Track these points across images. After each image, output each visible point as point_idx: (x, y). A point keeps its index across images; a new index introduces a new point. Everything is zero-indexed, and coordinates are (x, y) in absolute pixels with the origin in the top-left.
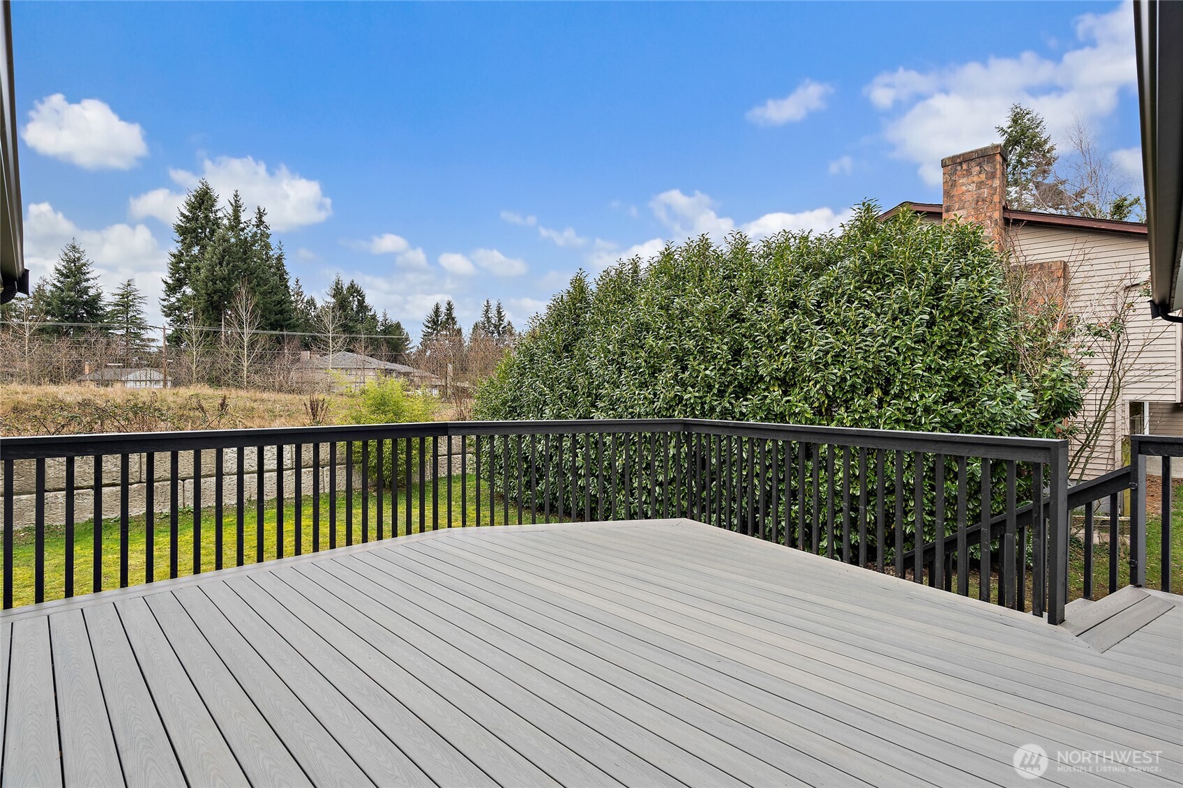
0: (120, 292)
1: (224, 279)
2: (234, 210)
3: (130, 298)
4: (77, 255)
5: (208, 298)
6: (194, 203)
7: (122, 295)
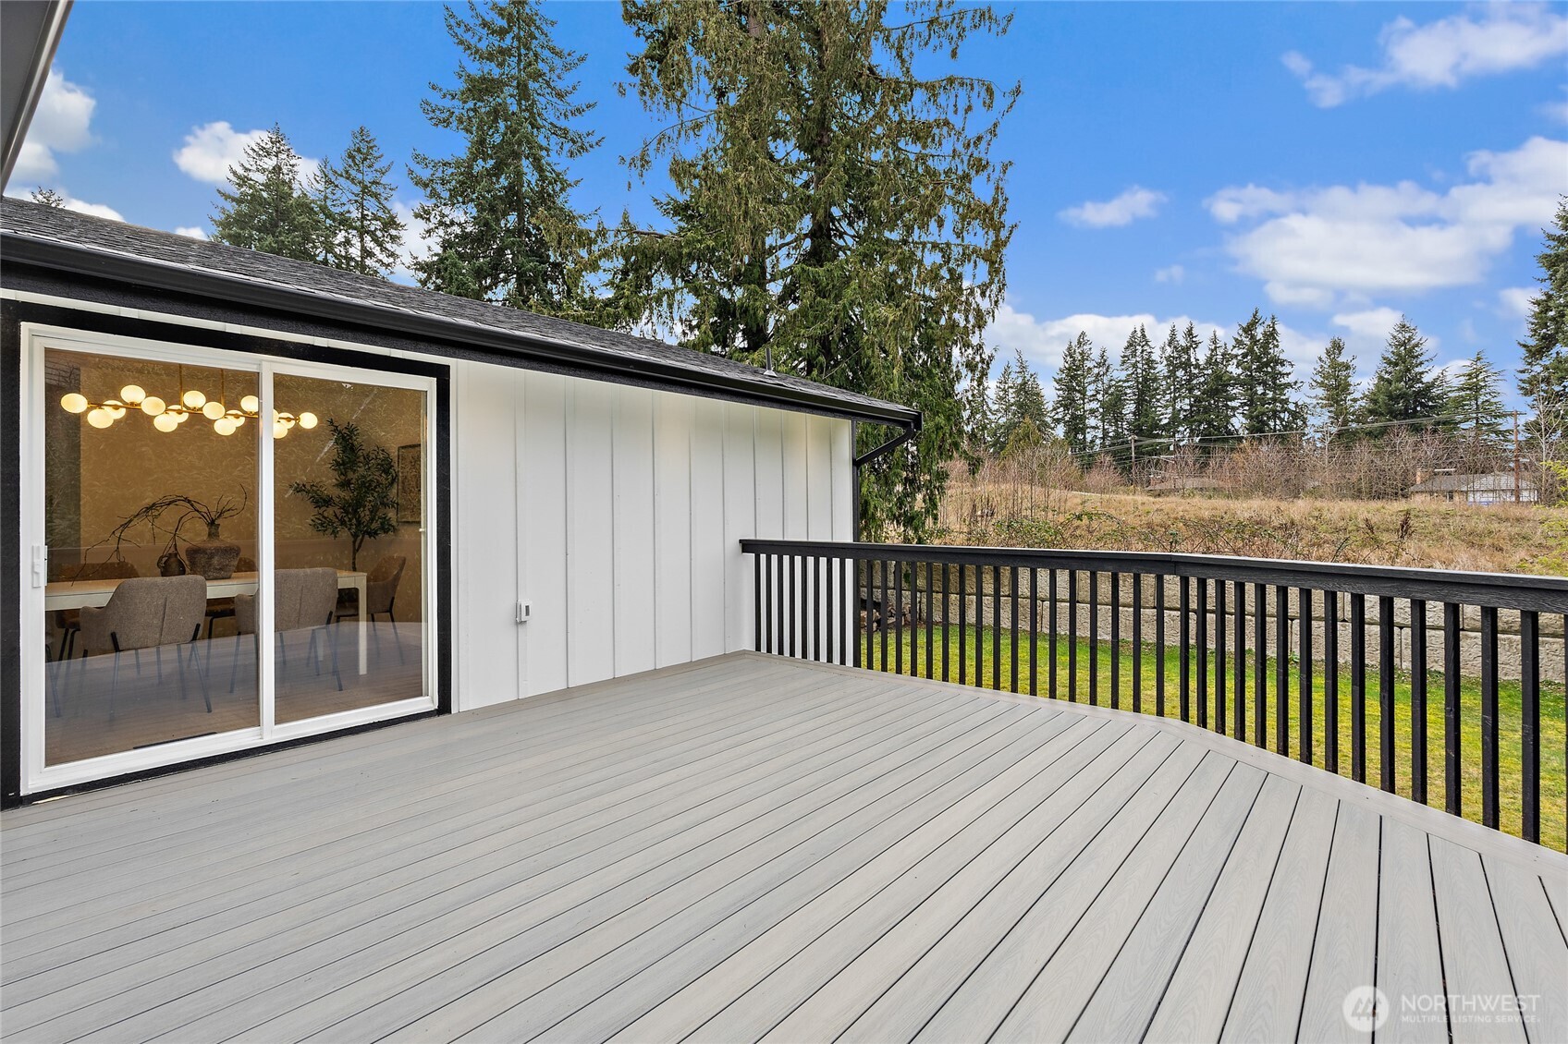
0: (1465, 371)
3: (1481, 377)
4: (1407, 335)
7: (1470, 375)
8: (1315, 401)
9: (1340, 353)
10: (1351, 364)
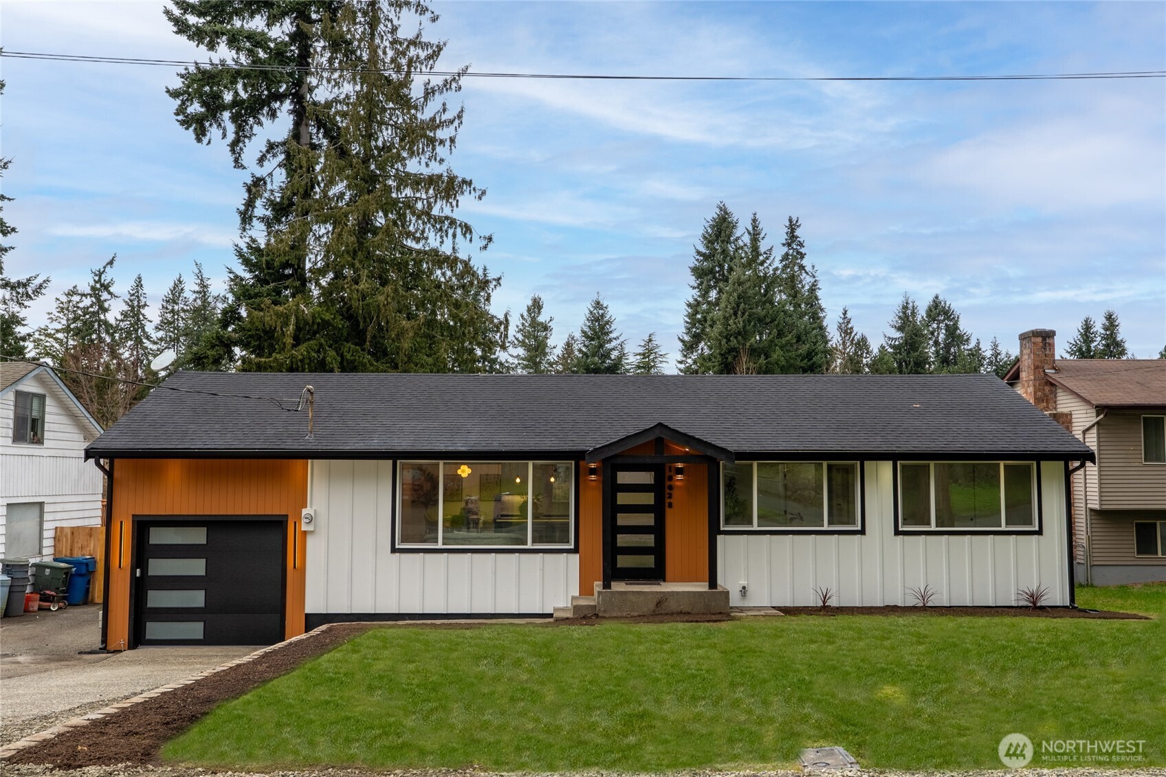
0: (641, 350)
1: (739, 333)
2: (751, 240)
3: (651, 357)
4: (601, 312)
5: (722, 359)
6: (710, 235)
7: (644, 354)
8: (516, 361)
9: (539, 313)
10: (549, 325)
